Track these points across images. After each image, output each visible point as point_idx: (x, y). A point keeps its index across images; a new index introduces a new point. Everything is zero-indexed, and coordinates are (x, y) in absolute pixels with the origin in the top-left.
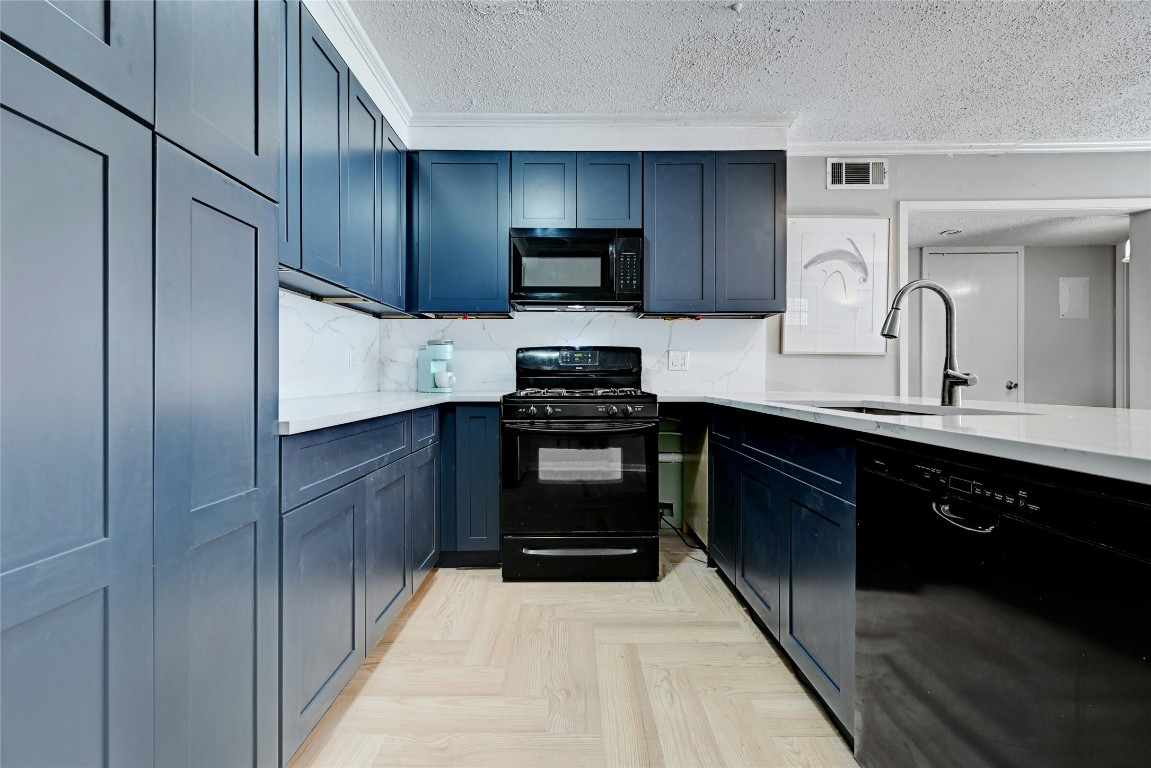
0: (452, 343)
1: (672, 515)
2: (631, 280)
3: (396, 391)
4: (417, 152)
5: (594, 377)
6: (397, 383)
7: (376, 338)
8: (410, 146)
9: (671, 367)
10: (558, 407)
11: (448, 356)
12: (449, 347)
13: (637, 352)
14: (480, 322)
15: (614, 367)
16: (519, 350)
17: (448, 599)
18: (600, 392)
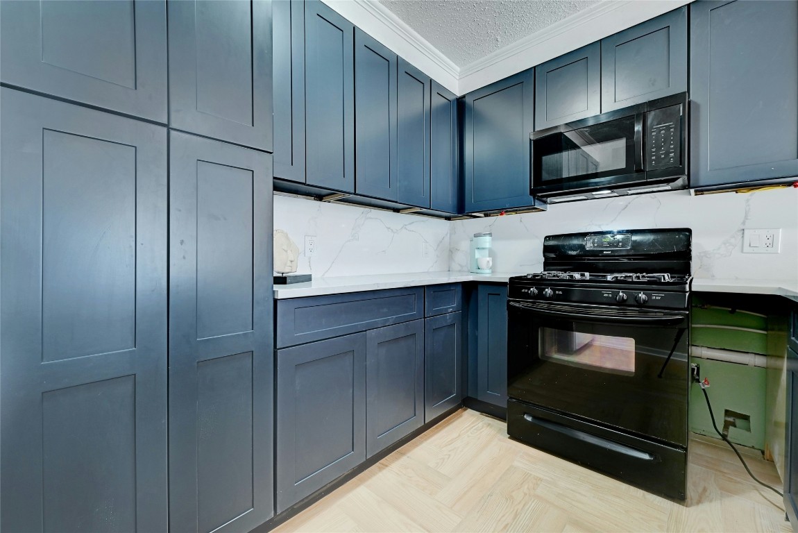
0: (490, 234)
1: (749, 430)
2: (667, 154)
3: (460, 271)
4: (464, 96)
5: (626, 261)
6: (460, 265)
7: (447, 235)
8: (459, 94)
9: (746, 249)
10: (559, 290)
11: (487, 245)
12: (488, 238)
13: (687, 232)
14: (518, 216)
15: (651, 251)
16: (548, 238)
17: (459, 436)
18: (609, 278)
